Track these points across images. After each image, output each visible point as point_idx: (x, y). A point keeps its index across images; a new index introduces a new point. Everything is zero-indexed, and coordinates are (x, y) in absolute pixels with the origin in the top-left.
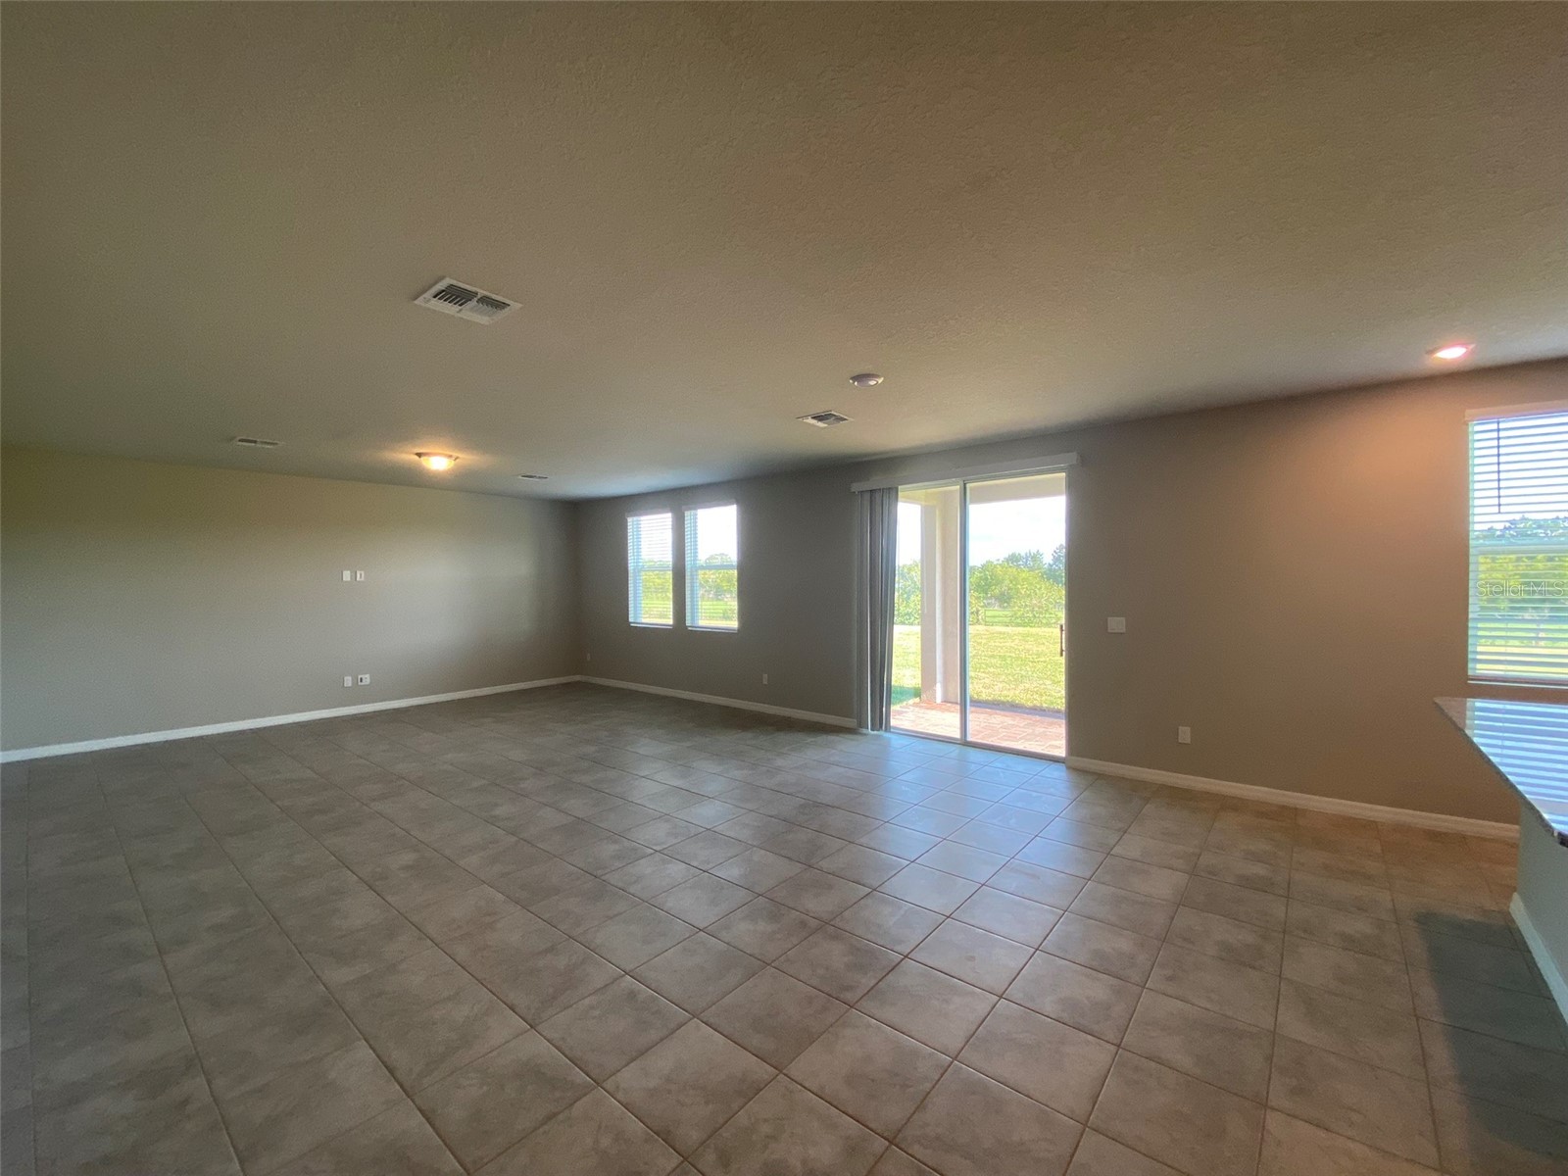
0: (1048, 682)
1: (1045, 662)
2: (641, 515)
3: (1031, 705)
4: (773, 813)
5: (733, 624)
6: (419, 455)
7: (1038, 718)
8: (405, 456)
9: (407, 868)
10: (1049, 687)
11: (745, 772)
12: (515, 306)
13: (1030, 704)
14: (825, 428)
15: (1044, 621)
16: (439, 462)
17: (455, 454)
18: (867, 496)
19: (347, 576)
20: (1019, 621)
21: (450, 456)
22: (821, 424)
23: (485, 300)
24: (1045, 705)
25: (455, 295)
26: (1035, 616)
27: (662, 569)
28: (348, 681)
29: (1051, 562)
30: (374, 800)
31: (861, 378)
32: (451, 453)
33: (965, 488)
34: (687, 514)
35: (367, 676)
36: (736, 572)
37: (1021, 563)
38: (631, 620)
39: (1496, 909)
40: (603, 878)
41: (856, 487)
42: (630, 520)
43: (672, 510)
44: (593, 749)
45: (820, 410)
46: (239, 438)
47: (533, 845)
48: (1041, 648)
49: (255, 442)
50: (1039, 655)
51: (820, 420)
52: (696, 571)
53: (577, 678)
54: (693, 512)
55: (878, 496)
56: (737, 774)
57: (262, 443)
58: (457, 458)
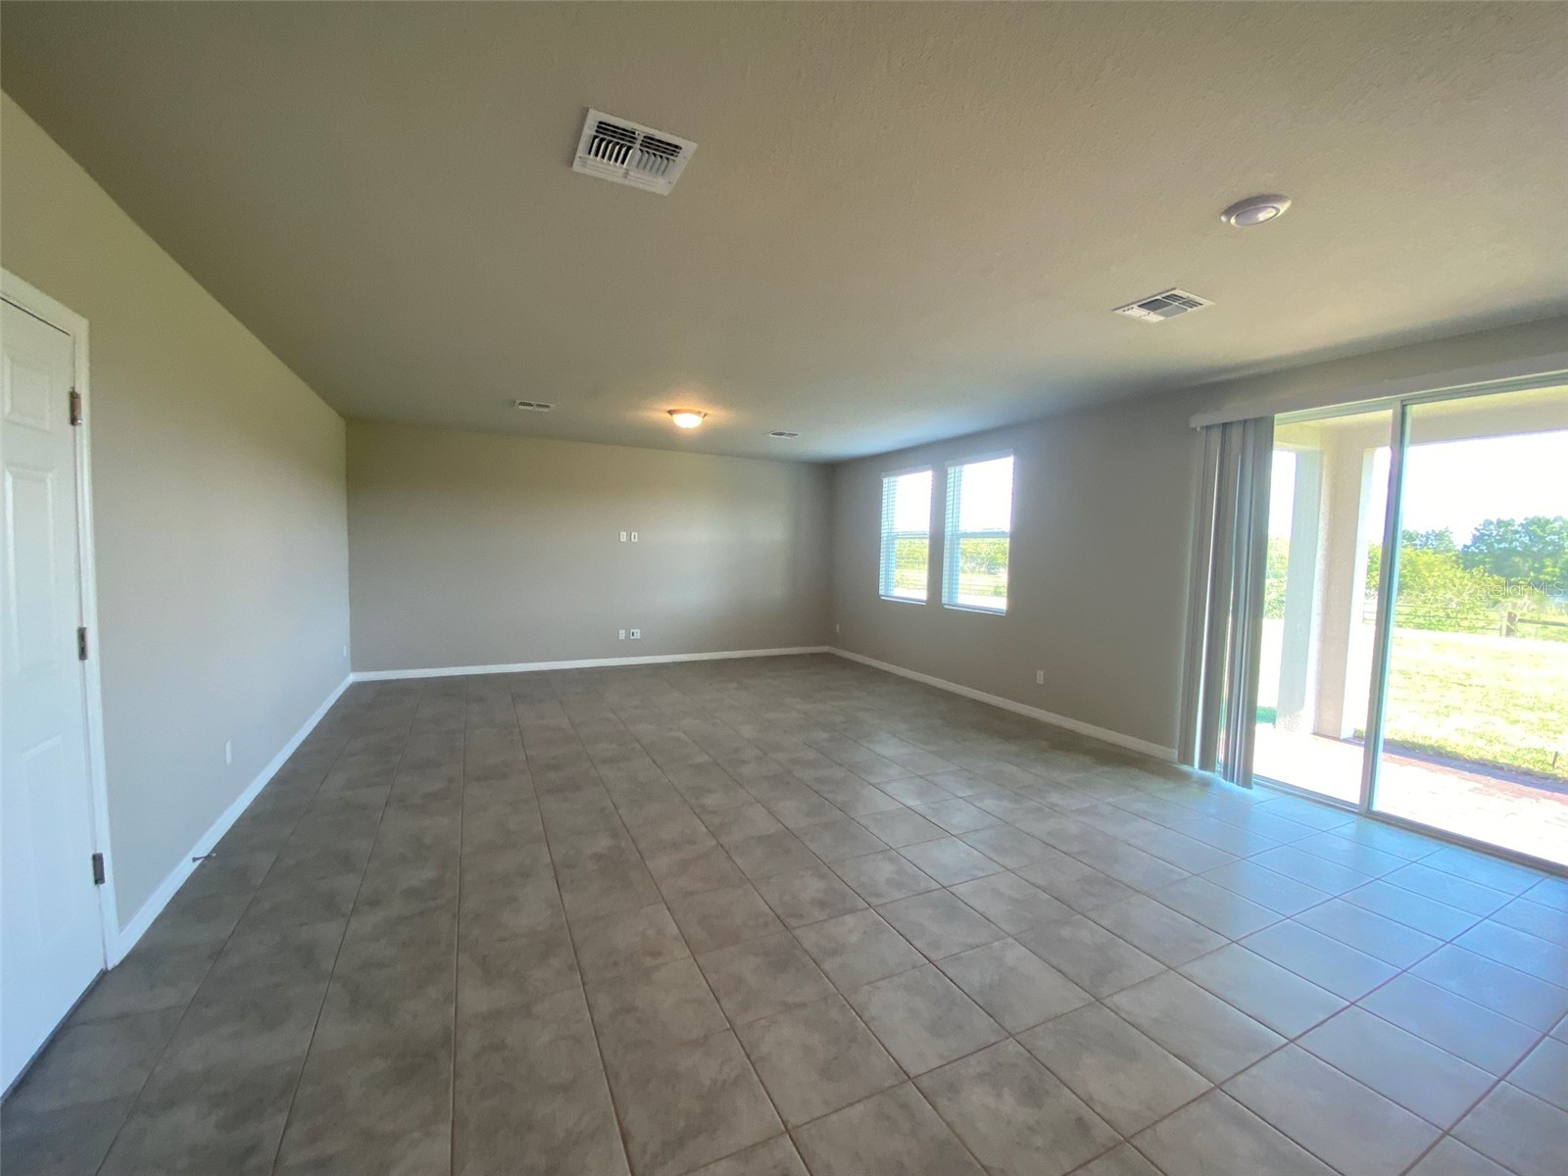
2: (899, 475)
4: (1041, 882)
5: (1000, 604)
6: (671, 412)
8: (656, 413)
9: (598, 857)
11: (1005, 803)
12: (688, 147)
14: (1160, 323)
15: (1465, 623)
16: (688, 421)
17: (704, 411)
18: (1216, 437)
19: (623, 537)
20: (1421, 621)
21: (699, 412)
22: (1154, 318)
23: (650, 143)
25: (613, 139)
26: (1448, 616)
27: (919, 536)
28: (622, 634)
29: (1469, 543)
30: (604, 762)
31: (1243, 207)
32: (699, 410)
33: (1403, 414)
34: (951, 470)
35: (639, 631)
36: (1008, 540)
37: (1417, 542)
38: (881, 592)
40: (795, 933)
41: (1198, 421)
42: (885, 480)
43: (933, 468)
44: (824, 735)
45: (1154, 290)
46: (518, 402)
47: (730, 858)
49: (530, 405)
51: (1153, 309)
52: (958, 539)
53: (826, 649)
54: (958, 468)
55: (1235, 434)
56: (989, 804)
57: (538, 405)
58: (705, 415)
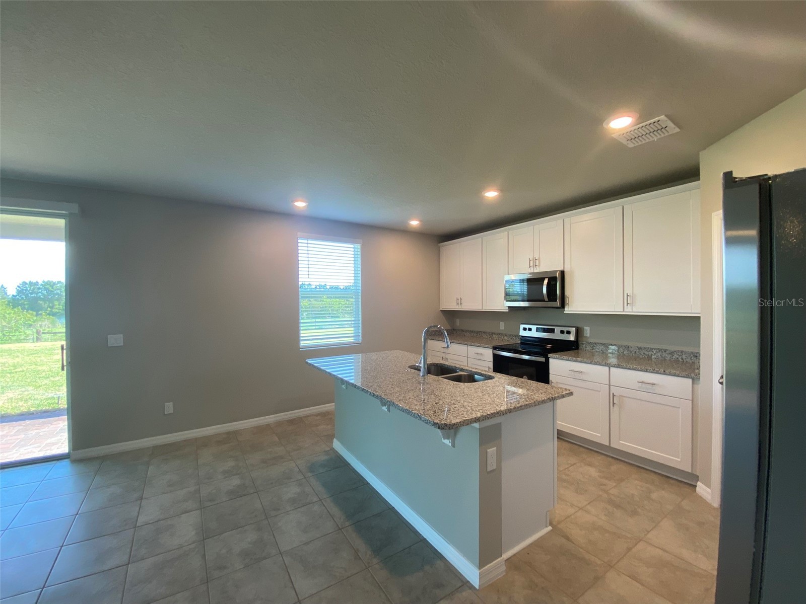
0: (30, 388)
1: (23, 371)
3: (19, 411)
7: (28, 422)
10: (32, 392)
13: (17, 412)
15: (14, 338)
24: (32, 409)
39: (329, 449)
48: (16, 360)
50: (15, 367)
